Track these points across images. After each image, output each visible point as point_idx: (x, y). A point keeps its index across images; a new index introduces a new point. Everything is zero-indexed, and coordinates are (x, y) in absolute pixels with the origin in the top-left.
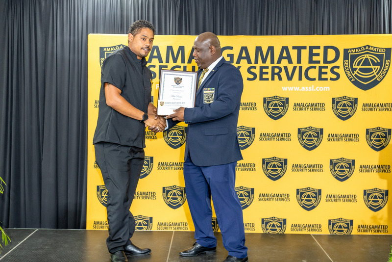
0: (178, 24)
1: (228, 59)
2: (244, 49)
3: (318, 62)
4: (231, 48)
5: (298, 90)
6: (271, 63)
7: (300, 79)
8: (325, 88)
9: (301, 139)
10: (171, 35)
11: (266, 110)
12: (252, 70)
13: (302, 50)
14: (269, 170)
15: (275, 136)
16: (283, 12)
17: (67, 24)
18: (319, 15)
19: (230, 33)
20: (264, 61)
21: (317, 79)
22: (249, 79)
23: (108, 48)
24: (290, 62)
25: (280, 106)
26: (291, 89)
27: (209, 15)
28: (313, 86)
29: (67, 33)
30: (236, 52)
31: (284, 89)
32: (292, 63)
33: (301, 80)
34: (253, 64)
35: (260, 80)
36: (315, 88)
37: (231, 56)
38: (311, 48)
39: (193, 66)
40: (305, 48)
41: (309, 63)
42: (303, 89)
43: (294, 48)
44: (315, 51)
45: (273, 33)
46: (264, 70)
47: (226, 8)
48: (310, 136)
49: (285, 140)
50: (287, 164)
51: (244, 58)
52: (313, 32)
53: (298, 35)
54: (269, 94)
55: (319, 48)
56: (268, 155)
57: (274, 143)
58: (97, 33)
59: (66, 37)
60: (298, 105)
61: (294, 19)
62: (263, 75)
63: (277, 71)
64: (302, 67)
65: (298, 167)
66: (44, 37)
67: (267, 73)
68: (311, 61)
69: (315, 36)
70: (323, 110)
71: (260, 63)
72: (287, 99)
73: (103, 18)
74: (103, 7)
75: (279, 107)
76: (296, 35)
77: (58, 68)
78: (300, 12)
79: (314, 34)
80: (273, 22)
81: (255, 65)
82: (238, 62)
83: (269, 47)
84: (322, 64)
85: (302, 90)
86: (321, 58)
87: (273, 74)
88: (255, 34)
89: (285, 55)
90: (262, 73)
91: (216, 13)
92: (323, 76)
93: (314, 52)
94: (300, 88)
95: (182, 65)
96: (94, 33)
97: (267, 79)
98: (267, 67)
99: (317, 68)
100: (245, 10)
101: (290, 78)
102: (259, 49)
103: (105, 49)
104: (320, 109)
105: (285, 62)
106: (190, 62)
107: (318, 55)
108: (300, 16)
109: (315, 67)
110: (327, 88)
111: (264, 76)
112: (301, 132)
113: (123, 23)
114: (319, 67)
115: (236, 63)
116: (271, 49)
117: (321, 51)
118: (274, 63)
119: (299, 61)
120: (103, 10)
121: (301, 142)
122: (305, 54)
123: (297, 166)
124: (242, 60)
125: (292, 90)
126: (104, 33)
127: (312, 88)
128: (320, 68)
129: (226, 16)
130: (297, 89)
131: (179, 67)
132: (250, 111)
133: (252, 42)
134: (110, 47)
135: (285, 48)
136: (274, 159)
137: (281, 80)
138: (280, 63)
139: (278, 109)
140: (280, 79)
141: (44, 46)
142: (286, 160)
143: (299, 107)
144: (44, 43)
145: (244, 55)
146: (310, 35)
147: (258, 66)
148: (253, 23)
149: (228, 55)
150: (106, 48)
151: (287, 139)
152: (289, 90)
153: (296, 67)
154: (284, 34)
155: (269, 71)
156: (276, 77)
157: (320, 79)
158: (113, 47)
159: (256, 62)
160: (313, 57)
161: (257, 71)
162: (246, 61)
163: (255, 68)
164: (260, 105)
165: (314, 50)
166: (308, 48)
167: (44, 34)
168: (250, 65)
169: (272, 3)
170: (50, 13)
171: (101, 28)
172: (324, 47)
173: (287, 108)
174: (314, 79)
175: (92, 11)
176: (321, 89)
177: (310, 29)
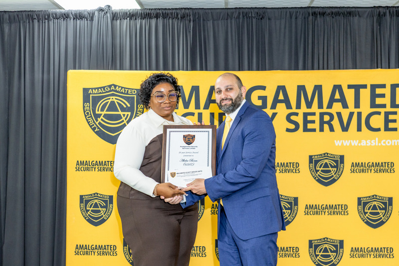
0: (191, 55)
1: (259, 103)
2: (281, 89)
3: (384, 106)
4: (263, 88)
5: (356, 145)
6: (319, 108)
7: (359, 129)
8: (393, 141)
9: (362, 213)
10: (181, 72)
11: (313, 173)
12: (293, 118)
13: (361, 89)
14: (318, 255)
15: (326, 208)
16: (334, 38)
17: (39, 56)
18: (384, 40)
19: (261, 67)
20: (309, 105)
21: (382, 128)
22: (288, 130)
23: (95, 89)
24: (345, 106)
25: (332, 167)
26: (346, 143)
27: (232, 43)
28: (377, 139)
29: (39, 68)
30: (270, 94)
31: (338, 143)
32: (347, 107)
33: (361, 131)
34: (294, 110)
35: (304, 131)
36: (379, 142)
37: (264, 99)
38: (374, 87)
39: (211, 113)
40: (365, 86)
41: (371, 107)
42: (364, 143)
43: (350, 87)
44: (379, 91)
45: (321, 66)
46: (310, 118)
47: (256, 33)
48: (375, 208)
49: (341, 213)
50: (343, 248)
51: (281, 101)
52: (376, 65)
53: (356, 69)
54: (317, 151)
55: (383, 86)
56: (317, 236)
57: (325, 218)
58: (80, 68)
59: (38, 75)
60: (357, 165)
61: (349, 47)
62: (308, 124)
63: (327, 118)
64: (361, 113)
65: (358, 252)
66: (7, 75)
67: (313, 122)
68: (373, 105)
69: (379, 71)
70: (392, 171)
71: (304, 108)
72: (342, 157)
73: (88, 48)
74: (88, 33)
75: (330, 169)
76: (353, 68)
77: (27, 117)
78: (357, 38)
79: (377, 68)
80: (321, 52)
81: (297, 111)
82: (274, 107)
83: (315, 86)
84: (389, 109)
85: (362, 144)
86: (387, 100)
87: (322, 123)
88: (296, 68)
89: (337, 96)
90: (306, 122)
91: (242, 40)
92: (391, 125)
93: (377, 93)
94: (360, 142)
95: (196, 112)
96: (75, 68)
97: (314, 130)
98: (314, 114)
99: (383, 115)
100: (282, 35)
101: (345, 129)
102: (301, 89)
103: (90, 91)
104: (387, 171)
105: (337, 107)
106: (206, 107)
107: (383, 96)
108: (357, 42)
109: (379, 113)
110: (396, 141)
111: (310, 126)
112: (362, 203)
113: (115, 55)
114: (385, 112)
115: (271, 109)
116: (318, 89)
117: (387, 91)
118: (323, 108)
119: (357, 105)
120: (87, 38)
121: (362, 217)
122: (365, 94)
123: (357, 250)
124: (279, 105)
125: (348, 144)
126: (89, 69)
127: (375, 142)
128: (387, 114)
129: (257, 44)
130: (355, 143)
131: (193, 114)
132: (291, 174)
133: (291, 79)
134: (98, 88)
135: (337, 88)
136: (325, 240)
137: (334, 131)
138: (331, 108)
139: (330, 171)
140: (332, 129)
141: (7, 87)
142: (341, 242)
143: (359, 167)
144: (7, 83)
145: (281, 97)
146: (371, 67)
147: (301, 112)
148: (293, 53)
149: (260, 98)
150: (92, 89)
151: (343, 213)
152: (345, 144)
153: (354, 113)
154: (336, 67)
155: (317, 118)
156: (326, 126)
157: (387, 129)
158: (101, 88)
159: (298, 106)
160: (377, 99)
161: (299, 119)
162: (283, 105)
163: (297, 114)
164: (305, 166)
165: (377, 89)
166: (369, 87)
167: (7, 71)
168: (290, 111)
169: (319, 25)
170: (15, 42)
171: (85, 62)
172: (391, 85)
173: (341, 169)
174: (379, 130)
175: (72, 40)
176: (389, 143)
177: (372, 60)
